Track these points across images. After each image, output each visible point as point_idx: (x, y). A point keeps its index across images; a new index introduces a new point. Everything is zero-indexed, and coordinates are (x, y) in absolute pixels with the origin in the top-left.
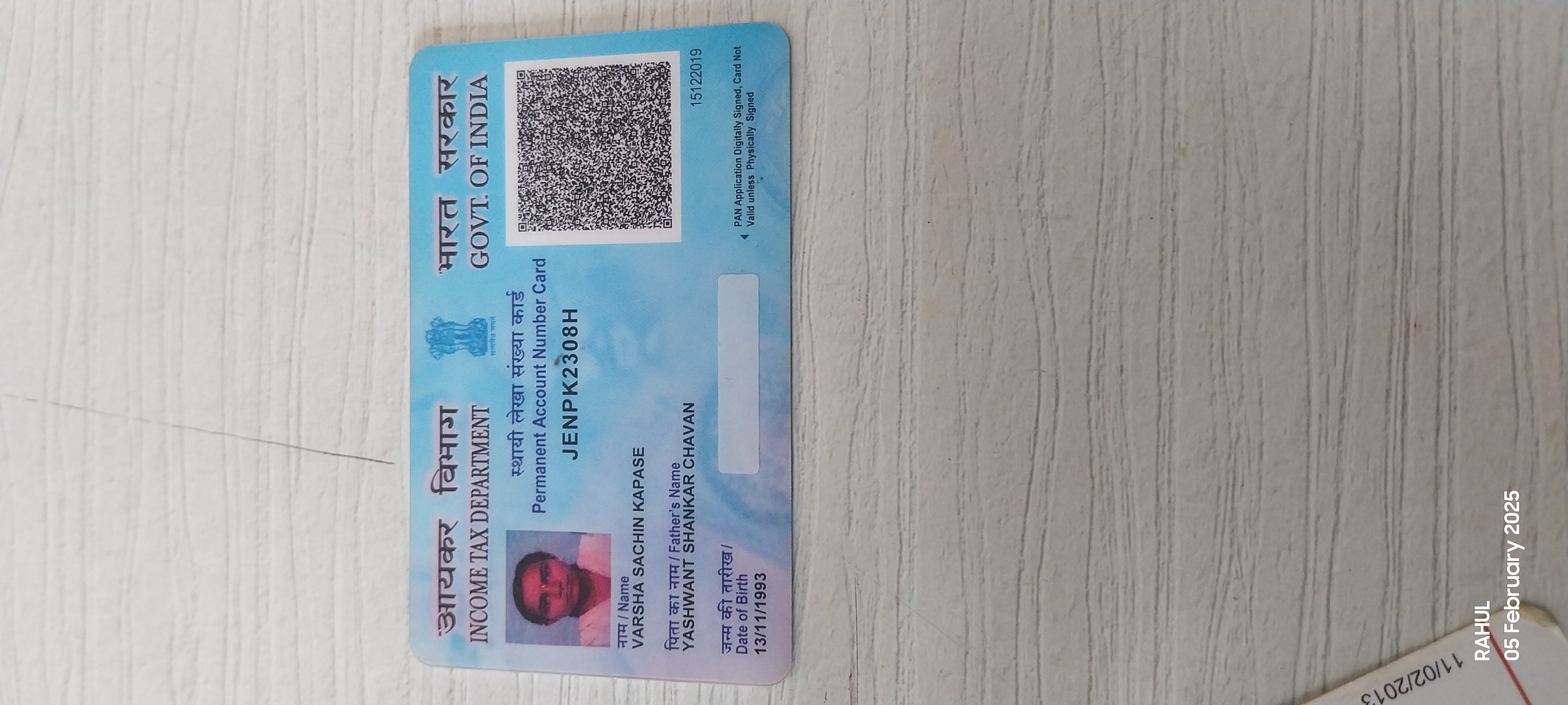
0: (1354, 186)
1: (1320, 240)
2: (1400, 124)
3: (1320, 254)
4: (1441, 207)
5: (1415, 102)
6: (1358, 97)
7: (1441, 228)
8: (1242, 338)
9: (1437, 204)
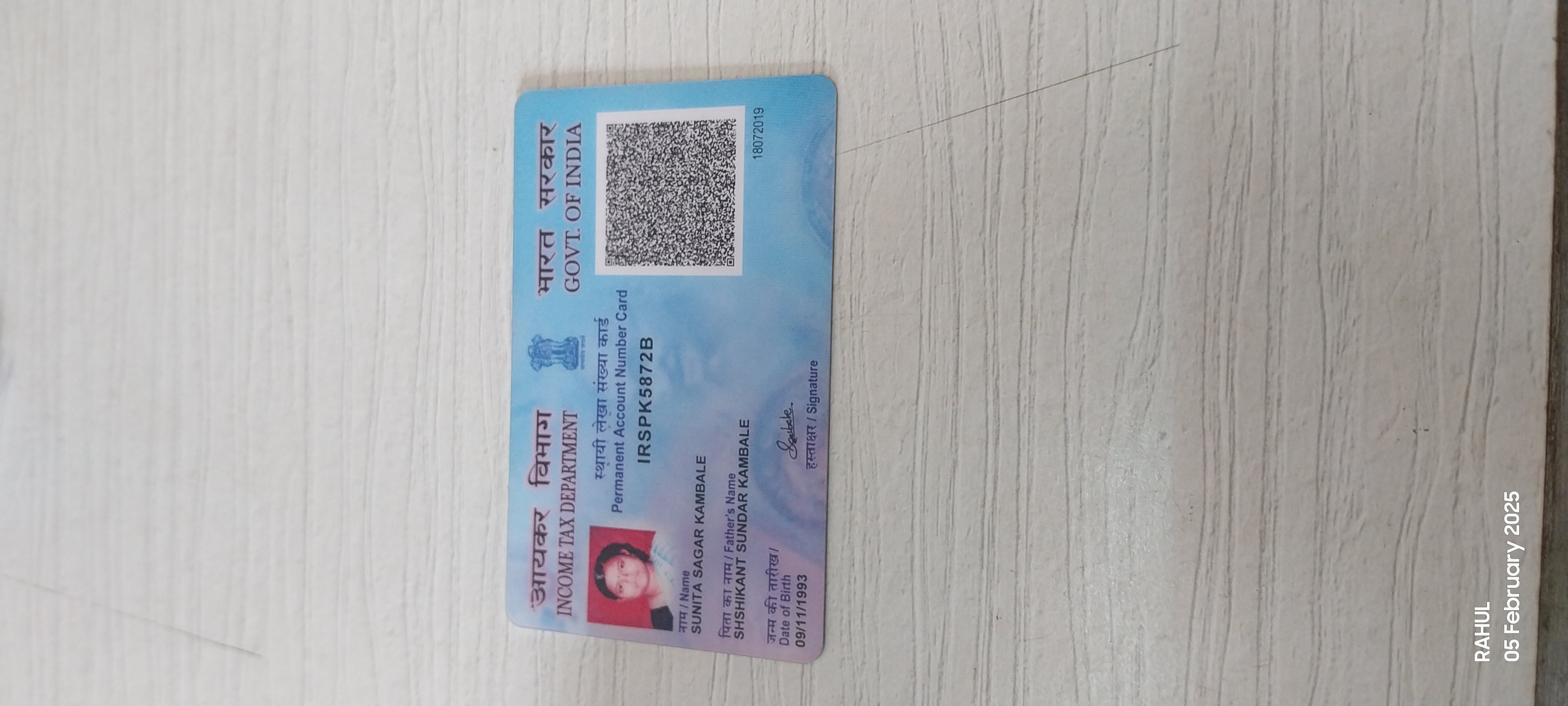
0: (950, 497)
1: (923, 539)
2: (987, 448)
3: (924, 550)
4: (1018, 520)
5: (999, 430)
6: (954, 423)
7: (1018, 537)
8: (864, 614)
9: (1015, 518)
